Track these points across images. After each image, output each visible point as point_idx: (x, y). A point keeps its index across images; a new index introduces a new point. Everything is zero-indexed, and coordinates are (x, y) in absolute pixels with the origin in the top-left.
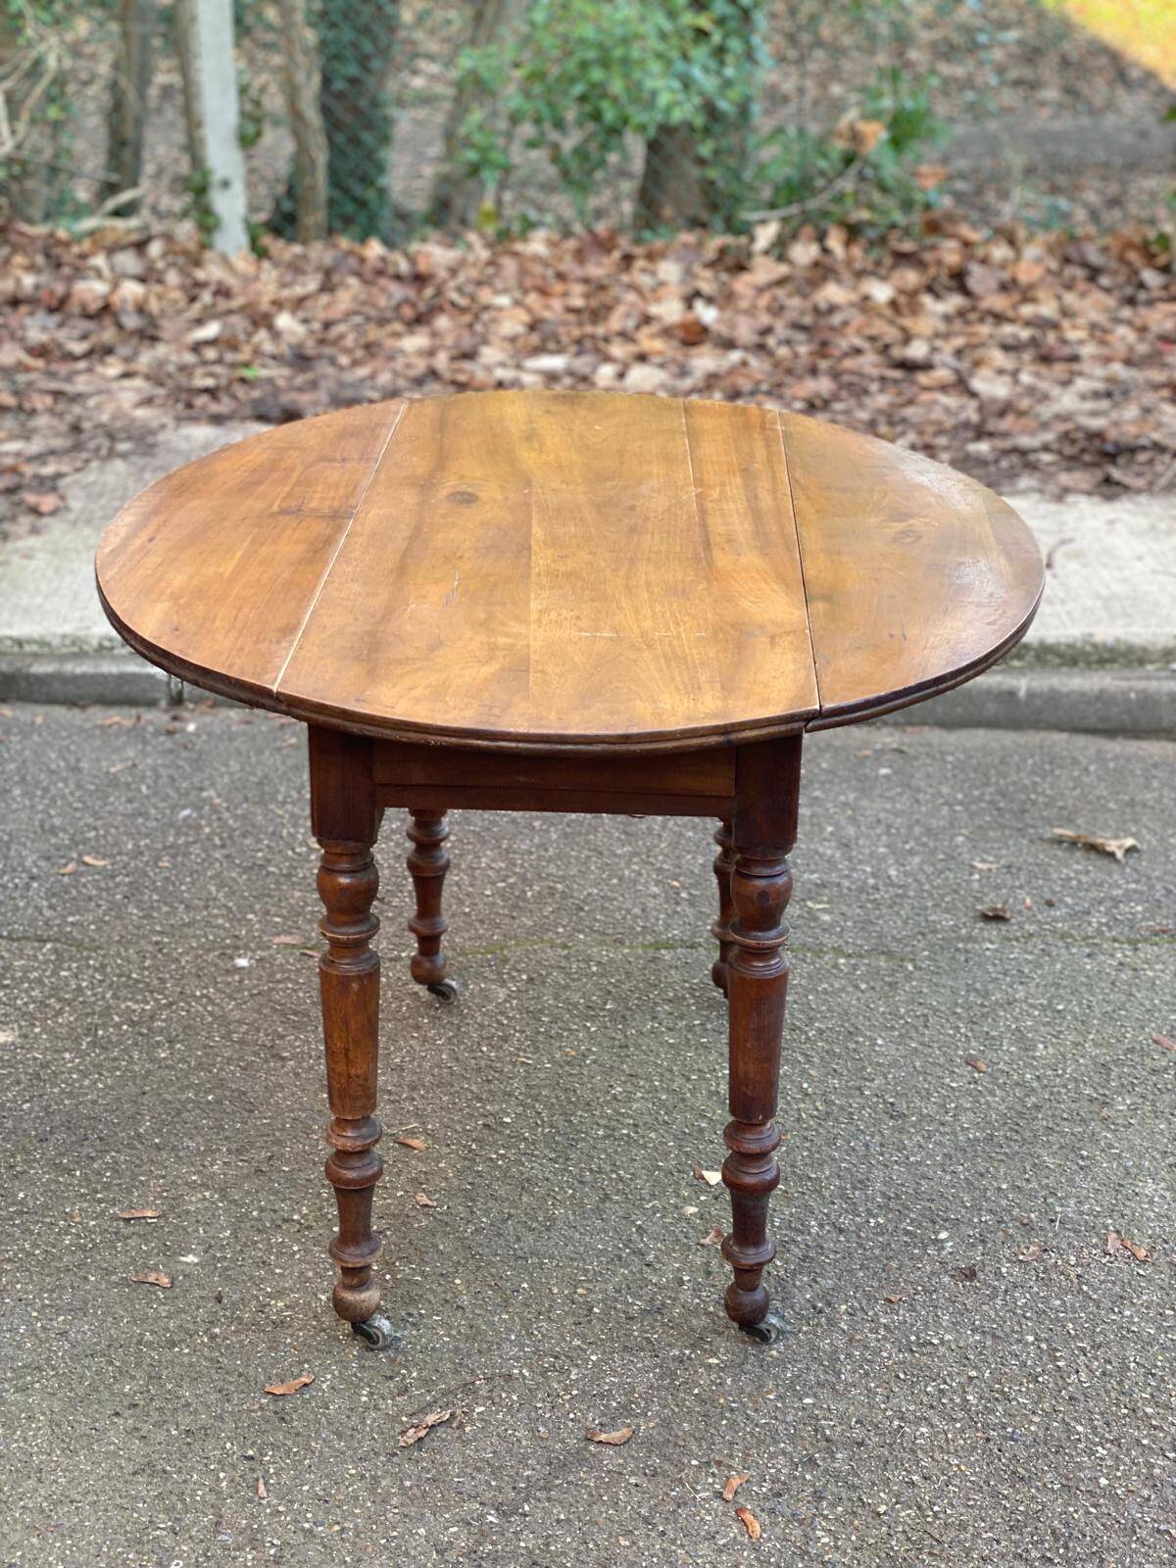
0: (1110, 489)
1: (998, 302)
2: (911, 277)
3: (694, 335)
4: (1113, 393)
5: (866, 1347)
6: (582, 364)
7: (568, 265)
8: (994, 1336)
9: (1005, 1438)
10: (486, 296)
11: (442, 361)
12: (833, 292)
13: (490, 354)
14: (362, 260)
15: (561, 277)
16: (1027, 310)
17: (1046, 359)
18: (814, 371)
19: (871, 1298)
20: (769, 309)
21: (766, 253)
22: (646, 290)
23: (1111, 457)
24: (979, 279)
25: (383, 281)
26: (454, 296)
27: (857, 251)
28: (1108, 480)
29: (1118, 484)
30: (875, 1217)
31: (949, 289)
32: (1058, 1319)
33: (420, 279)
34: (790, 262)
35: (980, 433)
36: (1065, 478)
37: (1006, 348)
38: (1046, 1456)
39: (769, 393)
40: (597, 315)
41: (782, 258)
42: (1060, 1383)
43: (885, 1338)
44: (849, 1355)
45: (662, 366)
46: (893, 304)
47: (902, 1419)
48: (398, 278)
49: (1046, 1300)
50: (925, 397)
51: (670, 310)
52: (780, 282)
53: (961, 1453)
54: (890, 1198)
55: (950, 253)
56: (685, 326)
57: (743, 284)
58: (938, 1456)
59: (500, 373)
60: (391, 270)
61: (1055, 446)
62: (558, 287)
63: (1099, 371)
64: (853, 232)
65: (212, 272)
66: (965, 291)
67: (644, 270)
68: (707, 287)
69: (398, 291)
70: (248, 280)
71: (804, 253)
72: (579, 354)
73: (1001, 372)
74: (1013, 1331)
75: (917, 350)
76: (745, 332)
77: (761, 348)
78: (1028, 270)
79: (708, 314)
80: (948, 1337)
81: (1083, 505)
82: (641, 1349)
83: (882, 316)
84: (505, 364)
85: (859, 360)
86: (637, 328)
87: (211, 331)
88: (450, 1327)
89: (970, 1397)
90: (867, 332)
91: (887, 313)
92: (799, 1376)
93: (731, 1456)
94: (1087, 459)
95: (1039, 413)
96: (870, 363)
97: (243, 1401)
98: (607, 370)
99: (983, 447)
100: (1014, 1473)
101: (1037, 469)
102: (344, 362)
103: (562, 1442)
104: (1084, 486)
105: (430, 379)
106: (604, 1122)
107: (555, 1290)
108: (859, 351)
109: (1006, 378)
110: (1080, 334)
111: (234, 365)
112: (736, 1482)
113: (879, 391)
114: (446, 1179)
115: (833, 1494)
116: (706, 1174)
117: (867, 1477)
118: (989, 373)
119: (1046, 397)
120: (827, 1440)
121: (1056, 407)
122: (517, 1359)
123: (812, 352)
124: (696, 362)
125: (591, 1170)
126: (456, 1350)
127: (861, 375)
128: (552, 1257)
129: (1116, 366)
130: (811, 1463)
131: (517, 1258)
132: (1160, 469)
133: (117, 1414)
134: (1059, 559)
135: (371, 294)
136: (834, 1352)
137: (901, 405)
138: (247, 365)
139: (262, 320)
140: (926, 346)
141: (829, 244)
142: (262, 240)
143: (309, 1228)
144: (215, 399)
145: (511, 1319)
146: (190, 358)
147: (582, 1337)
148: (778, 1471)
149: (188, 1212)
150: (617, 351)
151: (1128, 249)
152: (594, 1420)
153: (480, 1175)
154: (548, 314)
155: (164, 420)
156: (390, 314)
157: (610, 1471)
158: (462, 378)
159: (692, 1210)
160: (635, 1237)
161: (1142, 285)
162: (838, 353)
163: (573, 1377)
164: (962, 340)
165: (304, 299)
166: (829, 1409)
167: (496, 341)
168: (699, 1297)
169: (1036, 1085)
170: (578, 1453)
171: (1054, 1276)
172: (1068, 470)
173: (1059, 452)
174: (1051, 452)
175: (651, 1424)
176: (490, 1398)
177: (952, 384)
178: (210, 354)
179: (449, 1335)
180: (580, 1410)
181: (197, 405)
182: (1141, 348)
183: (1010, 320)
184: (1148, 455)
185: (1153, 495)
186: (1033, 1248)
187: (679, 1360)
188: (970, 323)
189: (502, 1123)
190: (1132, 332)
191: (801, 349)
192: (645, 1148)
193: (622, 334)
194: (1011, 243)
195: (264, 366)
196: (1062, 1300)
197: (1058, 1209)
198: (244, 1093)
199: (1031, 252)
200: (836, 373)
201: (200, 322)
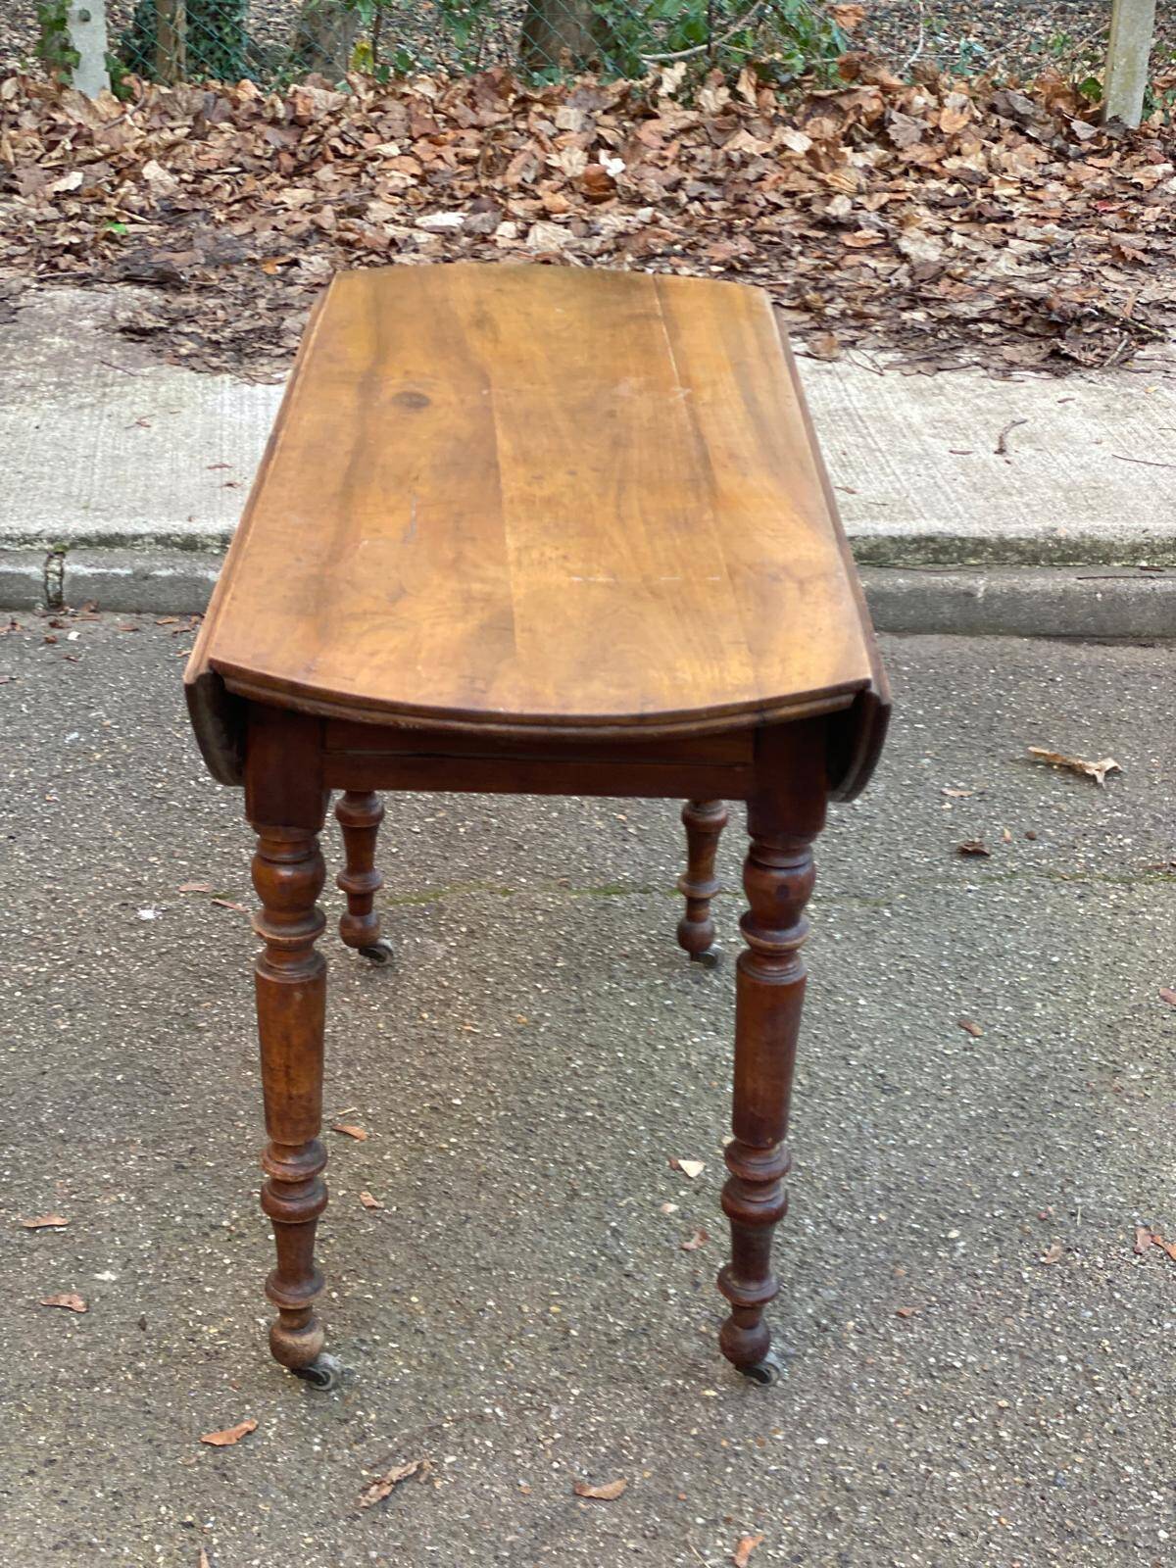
0: (1059, 363)
1: (923, 155)
2: (829, 126)
3: (599, 191)
4: (1048, 257)
5: (881, 1373)
6: (479, 222)
7: (461, 111)
8: (1023, 1357)
9: (1048, 1483)
10: (371, 143)
11: (327, 217)
12: (744, 142)
13: (379, 210)
14: (236, 103)
15: (452, 122)
16: (953, 164)
17: (977, 218)
18: (730, 231)
19: (880, 1312)
20: (677, 161)
21: (673, 97)
22: (543, 137)
23: (1058, 328)
24: (901, 128)
25: (259, 127)
26: (337, 143)
27: (769, 96)
28: (1056, 353)
29: (1067, 357)
30: (875, 1212)
31: (869, 140)
32: (1091, 1335)
33: (298, 124)
34: (698, 108)
35: (915, 301)
36: (1008, 352)
37: (933, 206)
38: (1095, 1503)
39: (683, 255)
40: (495, 164)
41: (689, 104)
42: (1102, 1413)
43: (900, 1359)
44: (863, 1383)
45: (566, 225)
46: (810, 154)
47: (929, 1461)
48: (275, 122)
49: (1076, 1313)
50: (851, 260)
51: (572, 161)
52: (687, 131)
53: (1000, 1503)
54: (889, 1190)
55: (870, 101)
56: (587, 179)
57: (649, 131)
58: (975, 1507)
59: (391, 231)
60: (268, 114)
61: (994, 315)
62: (451, 135)
63: (1034, 233)
64: (766, 76)
65: (72, 115)
66: (888, 144)
67: (541, 116)
68: (610, 137)
69: (276, 137)
70: (111, 124)
71: (713, 98)
72: (475, 210)
73: (930, 232)
74: (1042, 1350)
75: (840, 208)
76: (653, 188)
77: (672, 203)
78: (951, 121)
79: (614, 166)
80: (971, 1359)
81: (1031, 383)
82: (628, 1380)
83: (798, 168)
84: (394, 222)
85: (777, 218)
86: (536, 181)
87: (73, 180)
88: (410, 1356)
89: (1003, 1434)
90: (785, 187)
91: (805, 165)
92: (808, 1411)
93: (740, 1512)
94: (1030, 329)
95: (975, 278)
96: (788, 221)
97: (177, 1454)
98: (508, 229)
99: (919, 315)
100: (1061, 1525)
101: (979, 341)
102: (220, 216)
103: (547, 1497)
104: (1031, 361)
105: (316, 237)
106: (564, 1102)
107: (526, 1309)
108: (778, 208)
109: (935, 239)
110: (1011, 191)
111: (98, 220)
112: (749, 1545)
113: (801, 253)
114: (393, 1174)
115: (859, 1556)
116: (683, 1163)
117: (895, 1534)
118: (920, 234)
119: (980, 260)
120: (848, 1490)
121: (991, 272)
122: (488, 1395)
123: (726, 210)
124: (603, 220)
125: (555, 1161)
126: (419, 1385)
127: (780, 234)
128: (519, 1268)
129: (1051, 226)
130: (832, 1518)
131: (479, 1269)
132: (1109, 341)
133: (32, 1473)
134: (1011, 443)
135: (246, 141)
136: (846, 1379)
137: (826, 268)
138: (113, 219)
139: (126, 170)
140: (848, 204)
141: (741, 88)
142: (126, 81)
143: (241, 1236)
144: (80, 259)
145: (478, 1344)
146: (51, 212)
147: (561, 1366)
148: (796, 1529)
149: (101, 1218)
150: (516, 206)
151: (1057, 96)
152: (581, 1470)
153: (430, 1168)
154: (440, 165)
155: (26, 281)
156: (267, 164)
157: (605, 1534)
158: (351, 236)
159: (671, 1208)
160: (610, 1241)
161: (1071, 136)
162: (755, 211)
163: (554, 1417)
164: (885, 197)
165: (173, 145)
166: (846, 1451)
167: (384, 195)
168: (688, 1314)
169: (1037, 1050)
170: (566, 1511)
171: (1081, 1282)
172: (1011, 342)
173: (1000, 323)
174: (992, 322)
175: (647, 1474)
176: (461, 1445)
177: (879, 245)
178: (74, 207)
179: (409, 1367)
180: (565, 1458)
181: (62, 266)
182: (1077, 207)
183: (934, 175)
184: (1096, 325)
185: (1107, 372)
186: (1054, 1247)
187: (673, 1392)
188: (892, 178)
189: (451, 1106)
190: (1064, 189)
191: (715, 206)
192: (613, 1133)
193: (521, 188)
194: (933, 90)
195: (133, 222)
196: (1092, 1310)
197: (1078, 1200)
198: (158, 1072)
199: (955, 99)
200: (753, 233)
201: (60, 171)
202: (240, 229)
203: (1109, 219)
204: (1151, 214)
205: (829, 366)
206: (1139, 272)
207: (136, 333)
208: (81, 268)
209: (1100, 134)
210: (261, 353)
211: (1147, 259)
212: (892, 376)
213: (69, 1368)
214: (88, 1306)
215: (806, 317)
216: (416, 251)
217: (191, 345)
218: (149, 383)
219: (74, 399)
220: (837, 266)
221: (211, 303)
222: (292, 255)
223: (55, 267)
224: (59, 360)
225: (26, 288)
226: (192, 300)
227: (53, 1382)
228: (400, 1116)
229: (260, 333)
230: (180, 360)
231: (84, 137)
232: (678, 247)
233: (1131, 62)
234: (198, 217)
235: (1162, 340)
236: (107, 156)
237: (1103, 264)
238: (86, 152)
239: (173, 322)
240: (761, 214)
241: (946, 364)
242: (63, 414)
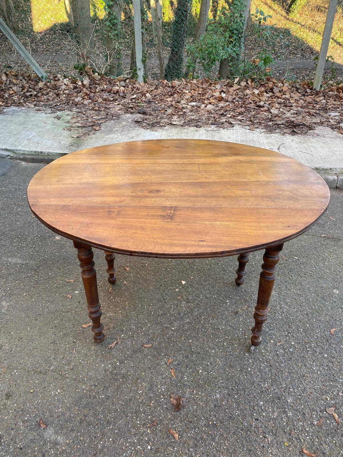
0: (294, 133)
1: (279, 94)
2: (263, 89)
3: (221, 99)
4: (297, 113)
5: (206, 328)
6: (199, 104)
7: (200, 85)
8: (233, 328)
9: (231, 355)
10: (184, 91)
11: (173, 103)
12: (248, 92)
13: (183, 102)
14: (163, 84)
15: (198, 87)
16: (284, 96)
17: (286, 106)
18: (241, 107)
19: (209, 316)
20: (235, 94)
21: (236, 83)
22: (213, 90)
23: (295, 127)
24: (276, 90)
25: (166, 87)
26: (178, 90)
27: (253, 84)
28: (293, 131)
29: (295, 132)
30: (214, 295)
31: (270, 92)
32: (248, 325)
33: (173, 87)
34: (241, 86)
35: (271, 120)
36: (285, 130)
37: (279, 103)
38: (238, 361)
39: (232, 111)
40: (203, 95)
41: (239, 85)
42: (245, 342)
43: (210, 326)
44: (202, 330)
45: (213, 105)
46: (258, 94)
47: (209, 348)
48: (169, 87)
49: (246, 321)
50: (261, 113)
51: (217, 94)
52: (238, 89)
53: (220, 358)
54: (218, 291)
55: (270, 85)
56: (219, 97)
57: (231, 90)
58: (215, 358)
59: (184, 105)
60: (167, 86)
61: (284, 124)
62: (198, 89)
63: (296, 109)
64: (253, 80)
65: (137, 85)
66: (273, 93)
67: (213, 86)
68: (224, 90)
69: (169, 89)
70: (143, 87)
71: (243, 84)
72: (199, 102)
73: (277, 108)
74: (237, 327)
75: (262, 103)
76: (230, 99)
77: (233, 102)
78: (285, 89)
79: (223, 95)
80: (223, 327)
81: (288, 136)
82: (159, 324)
83: (256, 96)
84: (185, 104)
85: (250, 105)
86: (210, 97)
87: (135, 96)
88: (122, 314)
89: (225, 344)
90: (253, 99)
91: (257, 96)
92: (190, 334)
93: (171, 353)
94: (290, 126)
95: (283, 117)
96: (252, 106)
97: (77, 328)
98: (203, 105)
99: (271, 123)
100: (230, 364)
101: (280, 128)
102: (157, 103)
103: (137, 346)
104: (288, 132)
105: (171, 106)
106: (165, 267)
107: (145, 307)
108: (251, 103)
109: (278, 109)
110: (293, 101)
111: (137, 103)
112: (170, 361)
113: (253, 111)
114: (131, 278)
115: (190, 366)
116: (182, 281)
117: (198, 362)
118: (274, 108)
119: (284, 114)
120: (192, 352)
121: (286, 116)
122: (133, 324)
123: (242, 103)
124: (220, 104)
125: (160, 279)
126: (122, 320)
127: (250, 108)
128: (147, 299)
129: (299, 108)
130: (187, 357)
131: (140, 298)
132: (304, 129)
133: (52, 328)
134: (281, 147)
135: (164, 90)
136: (199, 329)
137: (256, 114)
138: (139, 103)
139: (144, 95)
140: (263, 103)
141: (248, 82)
142: (146, 80)
143: (101, 287)
144: (132, 109)
145: (135, 313)
146: (130, 101)
147: (148, 319)
148: (180, 358)
149: (79, 281)
150: (206, 102)
151: (305, 85)
152: (145, 341)
153: (138, 277)
154: (195, 94)
155: (122, 113)
156: (167, 94)
157: (145, 354)
158: (176, 106)
159: (177, 290)
160: (165, 295)
161: (306, 92)
162: (247, 103)
163: (143, 330)
164: (270, 102)
165: (152, 91)
166: (194, 344)
167: (184, 99)
168: (174, 312)
169: (254, 265)
170: (140, 349)
171: (249, 314)
172: (286, 129)
173: (285, 125)
174: (283, 125)
175: (156, 343)
176: (126, 333)
177: (267, 110)
178: (134, 101)
179: (121, 316)
180: (143, 338)
181: (129, 110)
182: (304, 104)
183: (280, 98)
184: (302, 126)
185: (302, 135)
186: (246, 306)
187: (166, 327)
188: (273, 98)
189: (145, 266)
190: (303, 101)
191: (240, 102)
192: (172, 274)
193: (207, 98)
194: (282, 83)
195: (143, 103)
196: (250, 320)
197: (253, 297)
198: (98, 254)
199: (286, 85)
200: (246, 107)
201: (133, 95)
202: (159, 105)
203: (310, 107)
204: (318, 106)
205: (252, 132)
206: (313, 117)
207: (137, 122)
208: (132, 111)
209: (312, 92)
210: (156, 126)
211: (315, 114)
212: (263, 134)
213: (65, 309)
214: (71, 298)
215: (251, 122)
216: (187, 109)
217: (145, 124)
218: (136, 131)
219: (123, 133)
220: (259, 114)
221: (151, 117)
222: (166, 109)
223: (128, 110)
224: (124, 126)
225: (122, 114)
226: (148, 117)
227: (61, 311)
228: (136, 267)
229: (157, 123)
230: (143, 127)
231: (138, 89)
232: (232, 109)
233: (318, 79)
234: (153, 102)
235: (314, 129)
236: (141, 92)
237: (307, 115)
238: (138, 91)
239: (143, 120)
240: (248, 104)
241: (273, 132)
242: (121, 135)
